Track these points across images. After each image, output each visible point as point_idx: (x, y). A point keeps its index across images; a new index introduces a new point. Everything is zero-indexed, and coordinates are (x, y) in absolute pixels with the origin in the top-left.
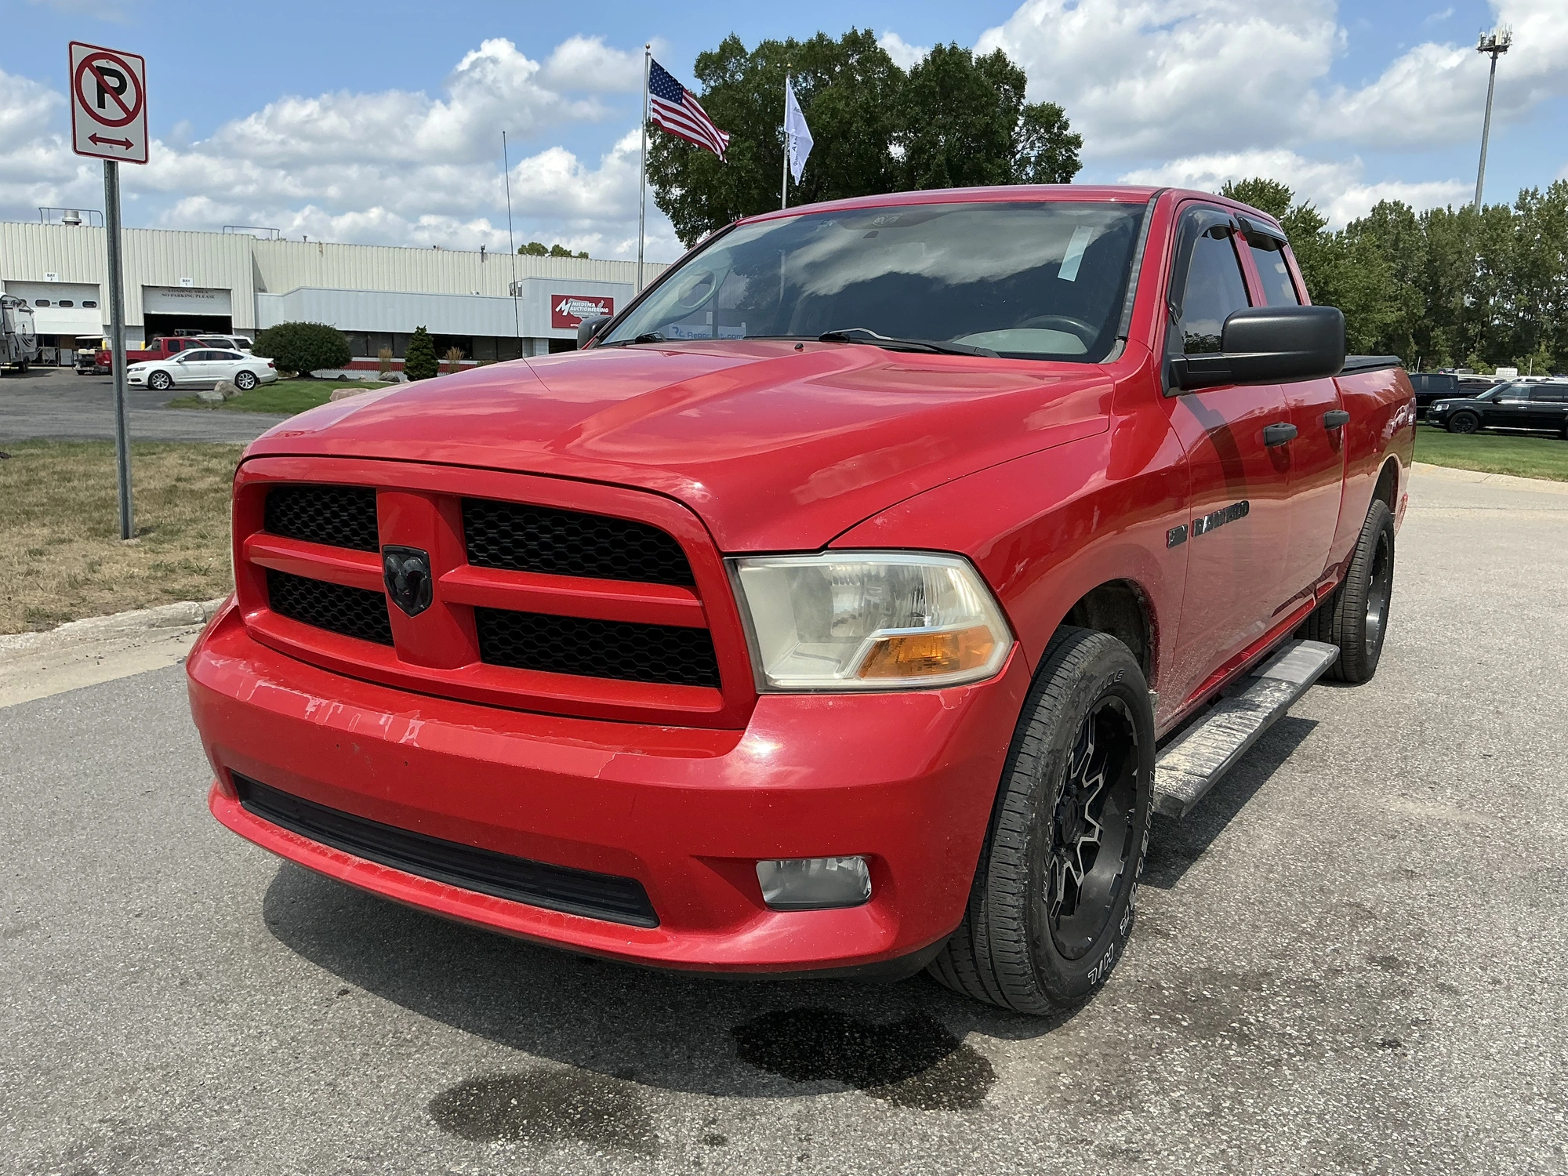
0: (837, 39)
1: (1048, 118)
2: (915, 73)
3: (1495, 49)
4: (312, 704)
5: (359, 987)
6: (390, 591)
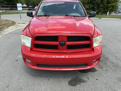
4: (54, 57)
5: (49, 78)
6: (60, 45)
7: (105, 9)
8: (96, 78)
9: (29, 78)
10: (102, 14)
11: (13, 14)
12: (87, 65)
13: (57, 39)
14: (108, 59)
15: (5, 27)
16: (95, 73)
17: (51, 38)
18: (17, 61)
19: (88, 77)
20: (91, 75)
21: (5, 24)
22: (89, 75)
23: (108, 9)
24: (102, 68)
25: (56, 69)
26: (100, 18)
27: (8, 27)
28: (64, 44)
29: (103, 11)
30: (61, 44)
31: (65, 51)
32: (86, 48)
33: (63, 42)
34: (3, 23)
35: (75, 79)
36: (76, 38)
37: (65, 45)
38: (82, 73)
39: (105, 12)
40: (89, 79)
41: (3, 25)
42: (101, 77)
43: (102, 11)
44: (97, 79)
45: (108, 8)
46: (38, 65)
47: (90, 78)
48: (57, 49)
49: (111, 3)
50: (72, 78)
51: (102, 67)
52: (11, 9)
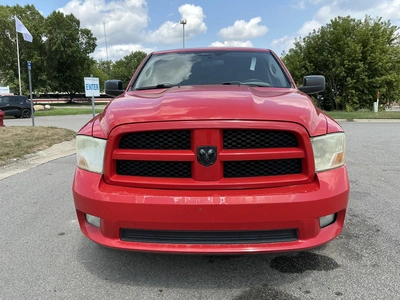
0: (23, 7)
1: (87, 33)
2: (49, 18)
3: (184, 24)
4: (176, 199)
5: (163, 288)
6: (199, 160)
7: (366, 94)
8: (335, 288)
9: (94, 284)
10: (356, 109)
11: (75, 114)
12: (296, 234)
13: (189, 142)
14: (378, 231)
15: (42, 144)
16: (332, 273)
17: (170, 139)
18: (63, 234)
19: (304, 284)
20: (316, 280)
21: (44, 137)
22: (310, 279)
23: (373, 93)
24: (359, 257)
25: (185, 247)
26: (350, 119)
27: (50, 145)
28: (211, 156)
29: (359, 99)
30: (201, 157)
31: (217, 183)
32: (289, 173)
33: (207, 149)
34: (37, 133)
35: (259, 291)
36: (253, 138)
37: (215, 159)
38: (285, 275)
39: (366, 101)
40: (307, 292)
41: (38, 139)
42: (355, 286)
43: (356, 99)
44: (338, 294)
45: (372, 89)
46: (123, 234)
47: (314, 291)
48: (190, 176)
49: (382, 75)
50: (248, 289)
51: (358, 254)
52: (70, 103)
